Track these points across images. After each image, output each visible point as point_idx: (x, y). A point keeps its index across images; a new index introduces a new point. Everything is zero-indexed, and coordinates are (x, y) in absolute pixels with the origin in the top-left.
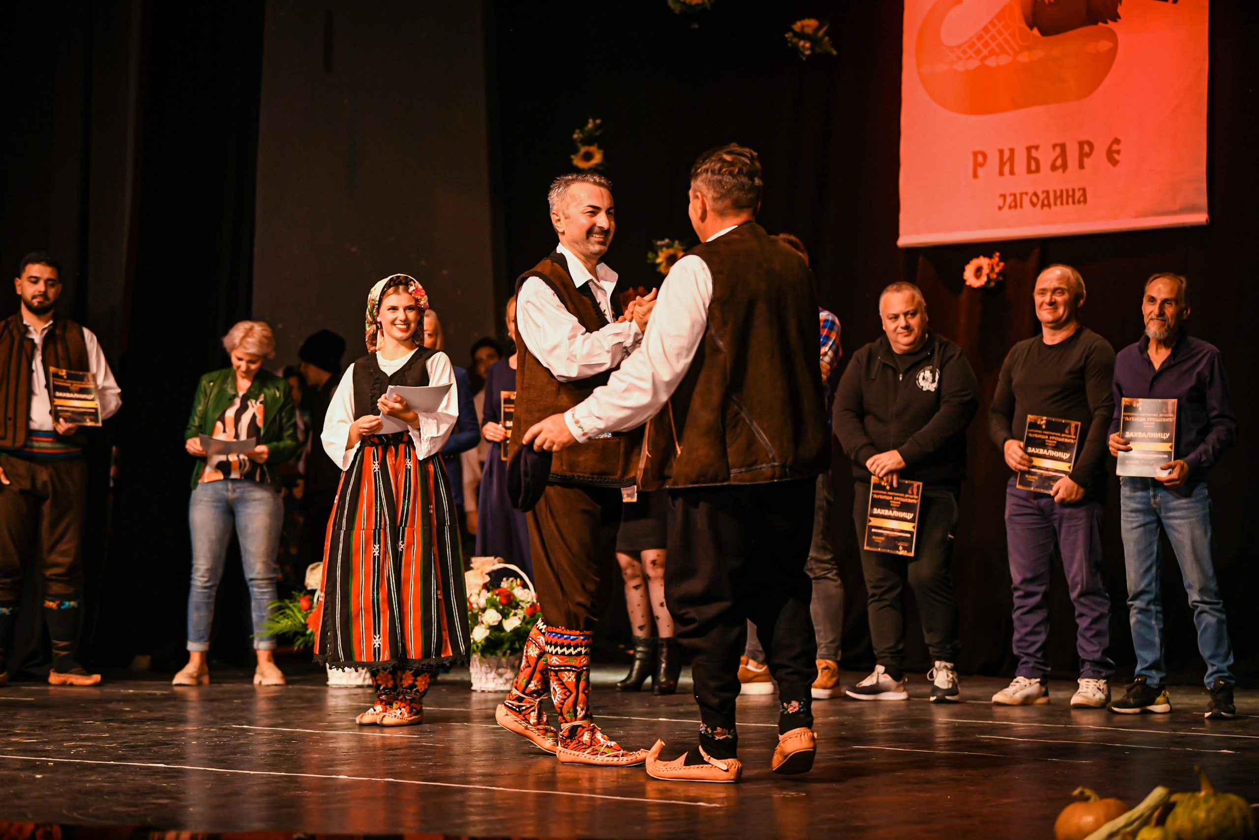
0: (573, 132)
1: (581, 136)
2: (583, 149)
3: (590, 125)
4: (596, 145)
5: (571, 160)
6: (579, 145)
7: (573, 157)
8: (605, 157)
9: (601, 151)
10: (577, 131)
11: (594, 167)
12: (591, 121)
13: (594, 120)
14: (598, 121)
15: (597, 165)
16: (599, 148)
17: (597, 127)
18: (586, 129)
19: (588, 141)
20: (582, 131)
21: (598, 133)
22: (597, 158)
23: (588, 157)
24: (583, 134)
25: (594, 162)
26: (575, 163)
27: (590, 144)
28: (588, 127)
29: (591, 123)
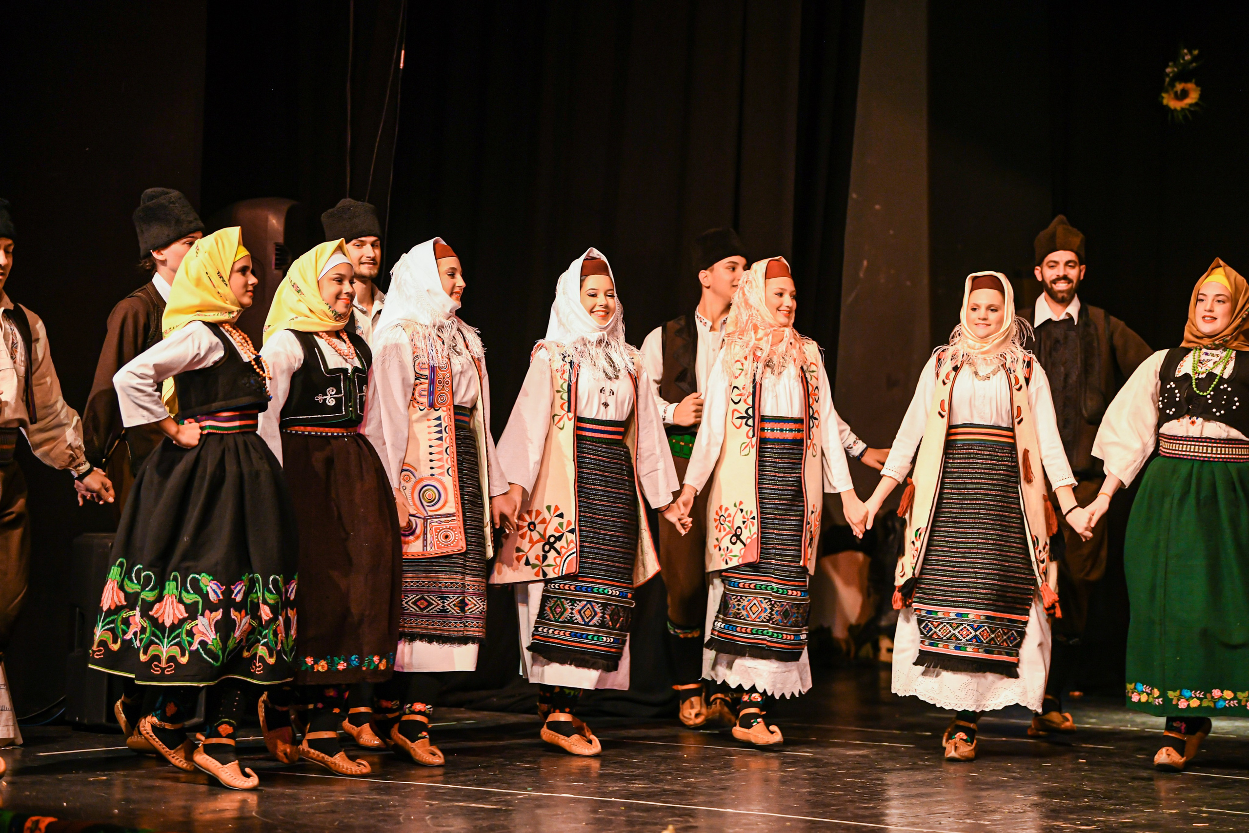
0: (1167, 66)
1: (1176, 70)
2: (1179, 87)
3: (1186, 57)
4: (1194, 80)
5: (1163, 98)
6: (1173, 81)
7: (1164, 95)
8: (1201, 97)
9: (1199, 89)
10: (1171, 64)
11: (1187, 107)
12: (1186, 51)
13: (1190, 52)
14: (1196, 52)
15: (1191, 105)
16: (1197, 84)
17: (1195, 59)
18: (1182, 61)
19: (1183, 76)
20: (1175, 65)
21: (1194, 64)
22: (1193, 97)
23: (1184, 94)
24: (1177, 68)
25: (1189, 101)
26: (1165, 102)
27: (1186, 80)
28: (1184, 59)
29: (1186, 54)
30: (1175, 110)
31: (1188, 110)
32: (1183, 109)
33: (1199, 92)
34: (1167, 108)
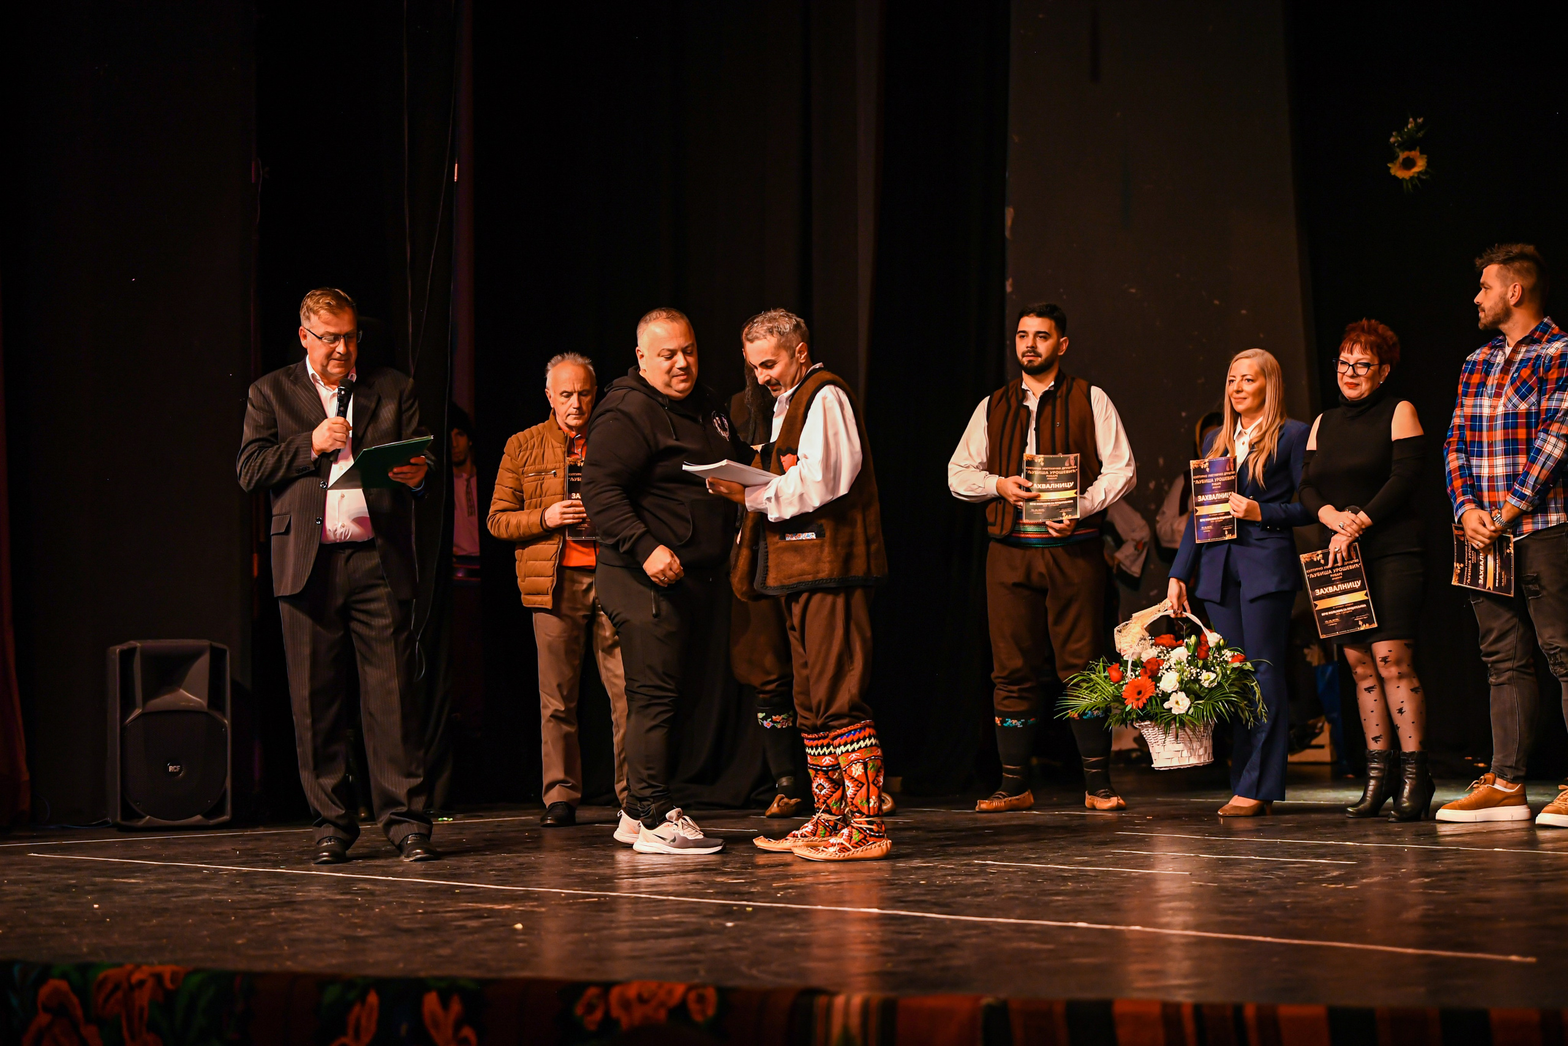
0: (1390, 135)
1: (1400, 139)
2: (1402, 156)
3: (1409, 126)
4: (1418, 148)
5: (1387, 169)
6: (1398, 150)
7: (1389, 165)
8: (1430, 165)
9: (1425, 156)
10: (1394, 134)
11: (1416, 175)
12: (1411, 120)
13: (1415, 120)
14: (1420, 120)
15: (1419, 174)
16: (1422, 153)
17: (1419, 127)
18: (1406, 130)
19: (1408, 145)
20: (1400, 134)
21: (1420, 135)
22: (1421, 165)
23: (1409, 164)
24: (1401, 138)
25: (1416, 170)
26: (1393, 172)
27: (1410, 149)
28: (1408, 128)
29: (1411, 123)
30: (1403, 179)
31: (1418, 178)
32: (1412, 178)
33: (1426, 160)
34: (1395, 178)
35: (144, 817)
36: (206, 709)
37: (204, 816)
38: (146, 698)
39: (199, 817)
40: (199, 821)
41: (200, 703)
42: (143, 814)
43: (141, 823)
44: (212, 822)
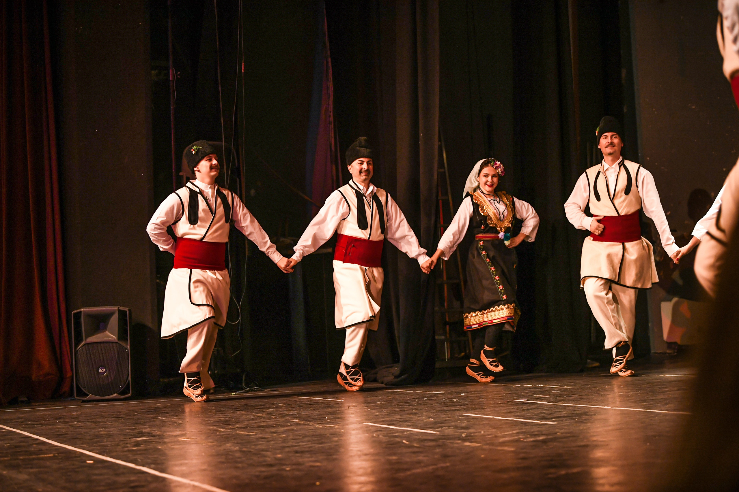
35: (88, 395)
36: (116, 340)
37: (119, 394)
38: (87, 337)
39: (115, 395)
40: (115, 396)
41: (114, 339)
42: (88, 394)
43: (86, 398)
44: (122, 397)
